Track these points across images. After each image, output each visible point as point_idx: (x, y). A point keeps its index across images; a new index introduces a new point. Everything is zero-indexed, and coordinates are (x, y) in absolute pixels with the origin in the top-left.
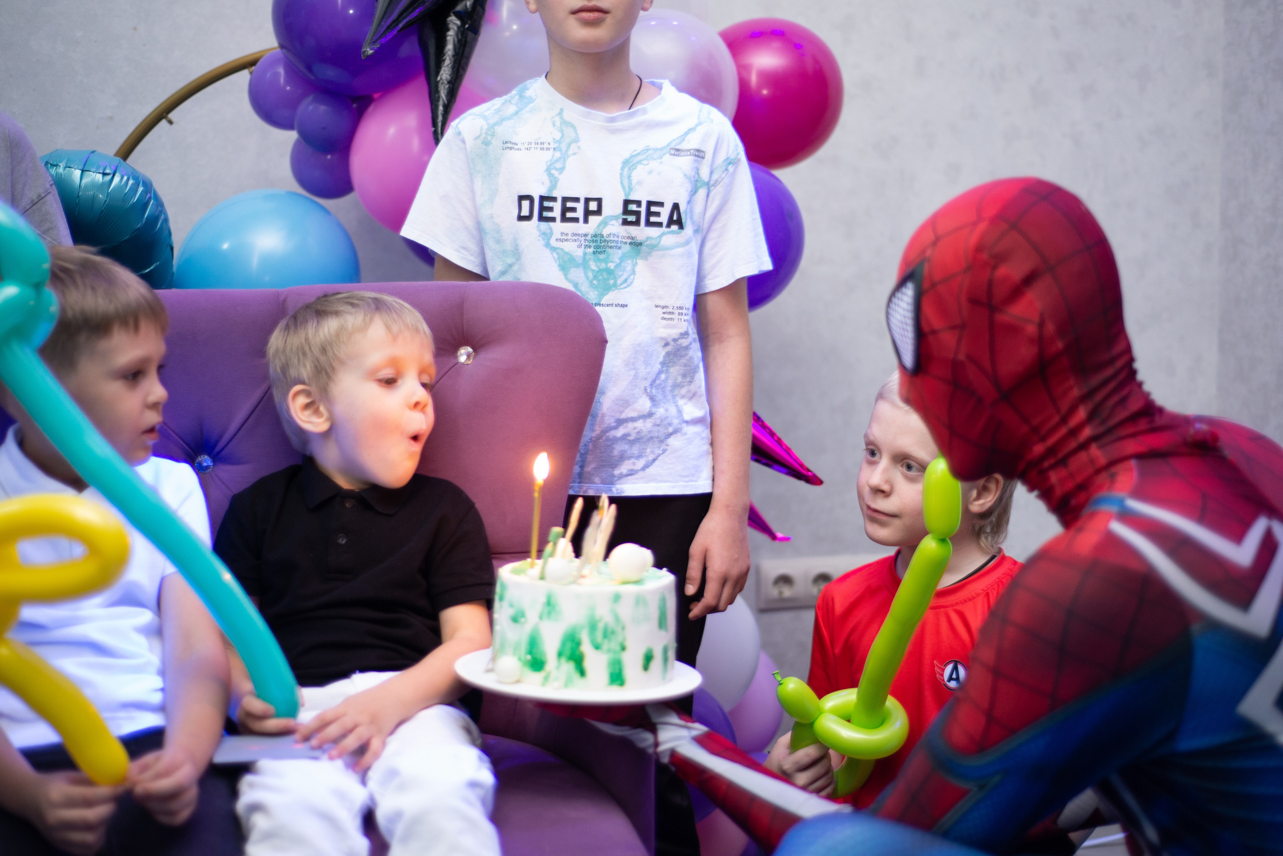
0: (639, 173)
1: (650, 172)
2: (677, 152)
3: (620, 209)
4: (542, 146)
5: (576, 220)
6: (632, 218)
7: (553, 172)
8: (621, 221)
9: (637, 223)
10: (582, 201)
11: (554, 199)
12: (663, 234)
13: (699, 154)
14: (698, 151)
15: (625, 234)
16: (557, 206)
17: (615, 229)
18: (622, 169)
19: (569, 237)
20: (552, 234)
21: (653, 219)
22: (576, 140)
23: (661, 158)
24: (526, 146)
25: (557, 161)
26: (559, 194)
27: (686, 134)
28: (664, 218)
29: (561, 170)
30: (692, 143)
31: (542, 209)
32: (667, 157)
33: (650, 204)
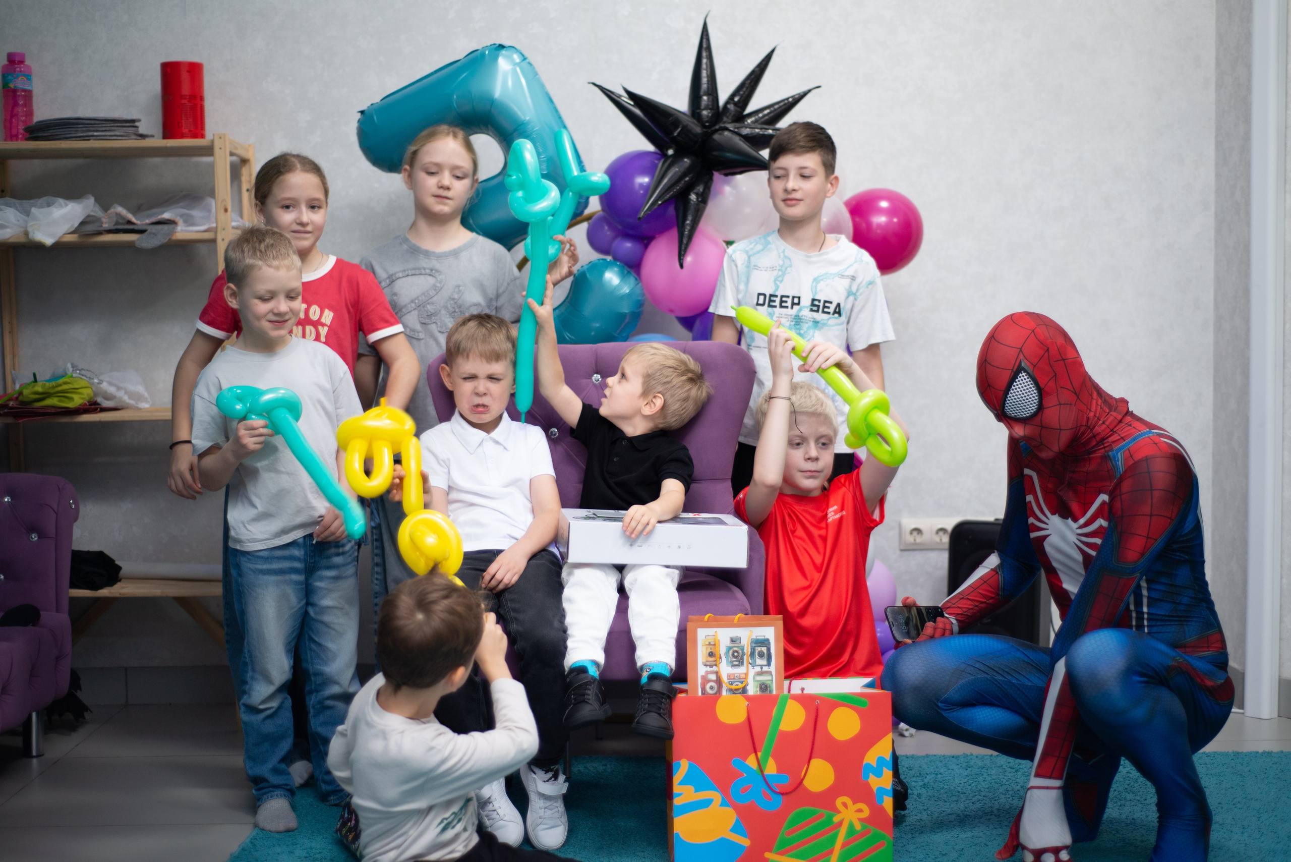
0: (821, 285)
1: (827, 285)
2: (843, 276)
3: (809, 303)
4: (773, 269)
5: (787, 307)
6: (815, 308)
7: (777, 282)
8: (809, 309)
9: (818, 311)
10: (791, 298)
11: (776, 296)
12: (830, 318)
13: (853, 278)
14: (853, 277)
15: (810, 316)
16: (778, 300)
17: (806, 313)
18: (813, 283)
19: (783, 316)
20: (774, 314)
21: (826, 310)
22: (791, 266)
23: (833, 278)
24: (765, 269)
25: (780, 276)
26: (779, 294)
27: (848, 267)
28: (831, 310)
29: (781, 281)
30: (850, 272)
31: (770, 301)
32: (837, 278)
33: (826, 302)
